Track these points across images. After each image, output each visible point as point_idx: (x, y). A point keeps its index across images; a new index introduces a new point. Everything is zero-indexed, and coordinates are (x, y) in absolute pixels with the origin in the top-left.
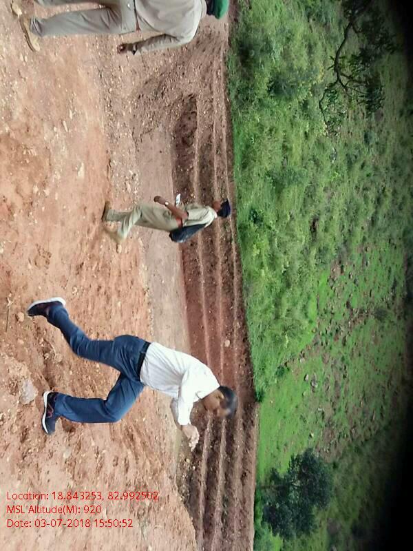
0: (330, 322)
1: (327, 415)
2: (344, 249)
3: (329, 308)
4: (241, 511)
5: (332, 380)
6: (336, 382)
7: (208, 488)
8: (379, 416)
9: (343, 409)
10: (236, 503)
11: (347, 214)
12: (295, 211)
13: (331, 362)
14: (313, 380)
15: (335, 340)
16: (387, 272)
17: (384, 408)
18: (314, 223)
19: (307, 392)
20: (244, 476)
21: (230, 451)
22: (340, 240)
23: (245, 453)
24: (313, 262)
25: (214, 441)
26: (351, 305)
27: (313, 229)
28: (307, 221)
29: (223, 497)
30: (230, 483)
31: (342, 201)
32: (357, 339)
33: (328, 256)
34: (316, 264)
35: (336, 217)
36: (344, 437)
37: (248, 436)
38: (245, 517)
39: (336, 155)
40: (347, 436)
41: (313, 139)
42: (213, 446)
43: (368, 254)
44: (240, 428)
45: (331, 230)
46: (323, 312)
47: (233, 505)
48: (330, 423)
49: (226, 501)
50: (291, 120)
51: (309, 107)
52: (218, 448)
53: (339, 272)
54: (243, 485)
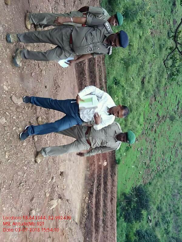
0: (149, 124)
1: (147, 163)
2: (157, 90)
3: (149, 118)
4: (111, 217)
5: (150, 148)
6: (151, 149)
7: (96, 209)
8: (169, 160)
9: (154, 160)
10: (109, 214)
11: (158, 73)
12: (134, 75)
13: (149, 141)
14: (141, 150)
15: (151, 131)
16: (176, 97)
17: (172, 157)
18: (143, 80)
19: (139, 155)
20: (112, 200)
21: (105, 190)
22: (155, 86)
23: (112, 188)
24: (142, 98)
25: (98, 186)
26: (159, 115)
27: (143, 82)
28: (140, 79)
29: (103, 212)
30: (106, 204)
31: (157, 67)
32: (161, 129)
33: (149, 94)
34: (144, 99)
35: (153, 75)
36: (154, 171)
37: (113, 180)
38: (113, 219)
39: (154, 45)
40: (155, 171)
41: (143, 38)
42: (98, 189)
43: (167, 91)
44: (109, 177)
45: (151, 82)
46: (146, 120)
47: (107, 215)
48: (148, 166)
49: (104, 213)
50: (133, 30)
51: (142, 22)
52: (100, 189)
53: (154, 101)
54: (112, 204)
